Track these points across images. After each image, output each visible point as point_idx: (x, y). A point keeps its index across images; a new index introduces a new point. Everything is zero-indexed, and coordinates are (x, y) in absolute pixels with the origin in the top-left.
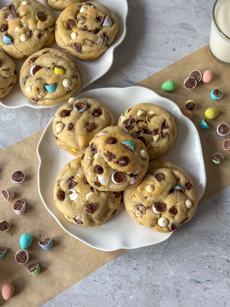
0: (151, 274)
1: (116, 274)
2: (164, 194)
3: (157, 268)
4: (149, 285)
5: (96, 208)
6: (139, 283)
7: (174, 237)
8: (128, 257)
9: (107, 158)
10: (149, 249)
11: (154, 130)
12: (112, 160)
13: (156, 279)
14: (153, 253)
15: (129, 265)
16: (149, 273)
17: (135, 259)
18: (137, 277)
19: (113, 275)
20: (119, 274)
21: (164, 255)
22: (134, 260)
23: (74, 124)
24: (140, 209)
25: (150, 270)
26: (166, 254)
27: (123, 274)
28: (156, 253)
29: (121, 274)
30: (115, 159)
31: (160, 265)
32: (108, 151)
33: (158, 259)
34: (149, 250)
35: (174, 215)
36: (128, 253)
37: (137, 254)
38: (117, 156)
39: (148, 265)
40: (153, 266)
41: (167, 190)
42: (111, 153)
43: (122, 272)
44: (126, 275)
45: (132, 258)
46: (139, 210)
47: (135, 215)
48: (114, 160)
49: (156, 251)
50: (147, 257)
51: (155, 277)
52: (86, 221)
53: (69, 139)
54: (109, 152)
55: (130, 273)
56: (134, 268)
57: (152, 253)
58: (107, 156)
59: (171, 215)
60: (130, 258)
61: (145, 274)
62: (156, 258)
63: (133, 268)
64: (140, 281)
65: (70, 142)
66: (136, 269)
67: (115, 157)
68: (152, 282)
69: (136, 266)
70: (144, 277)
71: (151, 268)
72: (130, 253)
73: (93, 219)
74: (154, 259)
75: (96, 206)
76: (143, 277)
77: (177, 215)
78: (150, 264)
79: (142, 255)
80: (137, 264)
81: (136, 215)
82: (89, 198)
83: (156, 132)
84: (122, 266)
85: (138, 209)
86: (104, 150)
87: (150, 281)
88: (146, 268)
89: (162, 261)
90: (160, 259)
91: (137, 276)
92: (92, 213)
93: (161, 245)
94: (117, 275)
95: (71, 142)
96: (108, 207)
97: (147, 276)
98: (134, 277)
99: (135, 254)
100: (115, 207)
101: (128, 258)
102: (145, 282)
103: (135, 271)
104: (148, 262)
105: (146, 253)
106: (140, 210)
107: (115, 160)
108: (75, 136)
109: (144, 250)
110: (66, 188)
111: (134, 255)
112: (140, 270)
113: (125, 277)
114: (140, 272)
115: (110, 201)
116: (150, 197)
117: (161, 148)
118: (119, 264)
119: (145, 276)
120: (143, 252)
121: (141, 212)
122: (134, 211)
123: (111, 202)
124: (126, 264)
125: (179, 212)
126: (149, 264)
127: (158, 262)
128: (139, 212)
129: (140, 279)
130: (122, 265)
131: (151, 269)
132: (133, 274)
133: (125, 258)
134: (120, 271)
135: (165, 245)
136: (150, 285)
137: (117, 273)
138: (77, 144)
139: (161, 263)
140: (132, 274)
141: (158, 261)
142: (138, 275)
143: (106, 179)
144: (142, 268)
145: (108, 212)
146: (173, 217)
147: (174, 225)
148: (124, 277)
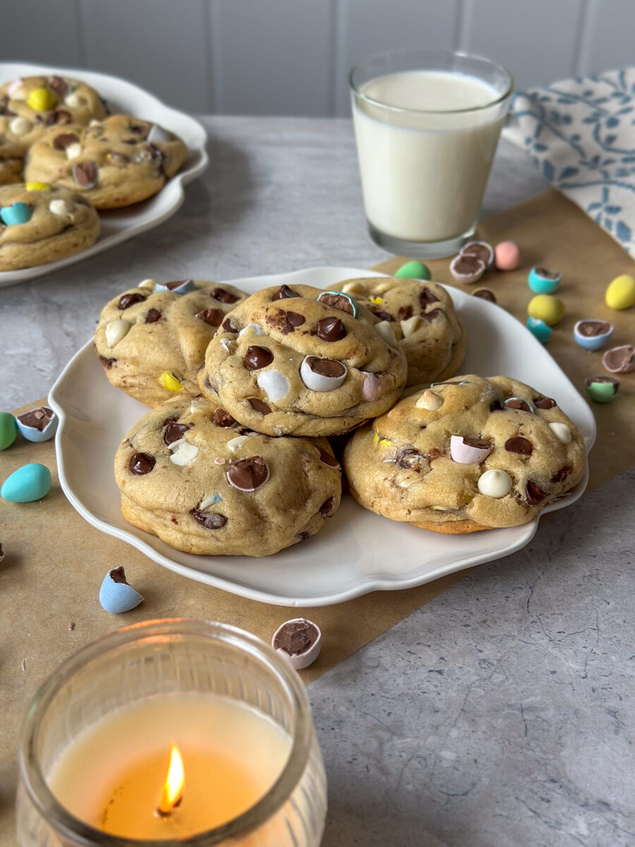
0: (497, 678)
1: (373, 695)
2: (477, 408)
3: (515, 658)
4: (503, 710)
5: (266, 470)
6: (462, 710)
7: (543, 574)
8: (403, 643)
9: (279, 329)
10: (471, 613)
11: (401, 310)
12: (296, 328)
13: (520, 689)
14: (488, 623)
15: (412, 663)
16: (490, 677)
17: (429, 644)
18: (454, 694)
19: (361, 698)
20: (384, 693)
21: (528, 623)
22: (427, 649)
23: (162, 310)
24: (411, 461)
25: (493, 668)
26: (532, 620)
27: (398, 693)
28: (498, 621)
29: (393, 692)
30: (304, 325)
31: (520, 649)
32: (281, 310)
33: (509, 636)
34: (468, 615)
35: (524, 457)
36: (398, 632)
37: (430, 631)
38: (309, 316)
39: (482, 656)
40: (500, 655)
41: (482, 400)
42: (290, 314)
43: (392, 688)
44: (410, 691)
45: (419, 644)
46: (409, 466)
47: (397, 487)
48: (300, 327)
49: (496, 615)
50: (469, 635)
51: (517, 684)
52: (236, 509)
53: (152, 341)
54: (281, 312)
55: (424, 686)
56: (432, 669)
57: (484, 622)
58: (280, 321)
59: (515, 455)
60: (408, 644)
61: (478, 680)
62: (502, 633)
63: (431, 671)
64: (467, 703)
65: (153, 349)
66: (440, 672)
67: (302, 320)
68: (510, 701)
69: (440, 663)
70: (478, 689)
71: (495, 662)
72: (406, 633)
73: (261, 507)
74: (494, 637)
75: (265, 466)
76: (473, 689)
77: (535, 454)
78: (486, 652)
79: (452, 632)
80: (442, 658)
81: (403, 485)
82: (237, 447)
83: (407, 312)
84: (387, 670)
85: (404, 465)
86: (267, 309)
87: (502, 697)
88: (477, 663)
89: (525, 640)
90: (516, 633)
91: (450, 691)
92: (254, 487)
93: (508, 597)
94: (378, 696)
95: (156, 349)
96: (303, 480)
97: (487, 684)
98: (439, 694)
99: (422, 631)
100: (326, 483)
101: (404, 645)
102: (485, 704)
103: (439, 676)
104: (476, 646)
105: (464, 626)
106: (413, 466)
107: (304, 327)
108: (168, 332)
109: (452, 619)
110: (157, 444)
111: (422, 634)
112: (456, 671)
113: (406, 698)
114: (458, 678)
115: (308, 461)
116: (435, 422)
117: (433, 342)
118: (377, 667)
119: (478, 687)
120: (452, 624)
121: (418, 470)
122: (393, 475)
123: (311, 464)
124: (403, 664)
125: (539, 446)
126: (481, 651)
127: (511, 644)
128: (410, 472)
129: (464, 696)
130: (387, 667)
131: (493, 665)
132: (436, 686)
133: (391, 646)
134: (385, 685)
135: (520, 597)
136: (507, 711)
137: (374, 692)
138: (176, 351)
139: (522, 644)
140: (432, 688)
141: (513, 640)
142: (455, 688)
143: (284, 376)
144: (460, 665)
145: (307, 499)
146: (525, 462)
147: (534, 484)
148: (404, 700)
